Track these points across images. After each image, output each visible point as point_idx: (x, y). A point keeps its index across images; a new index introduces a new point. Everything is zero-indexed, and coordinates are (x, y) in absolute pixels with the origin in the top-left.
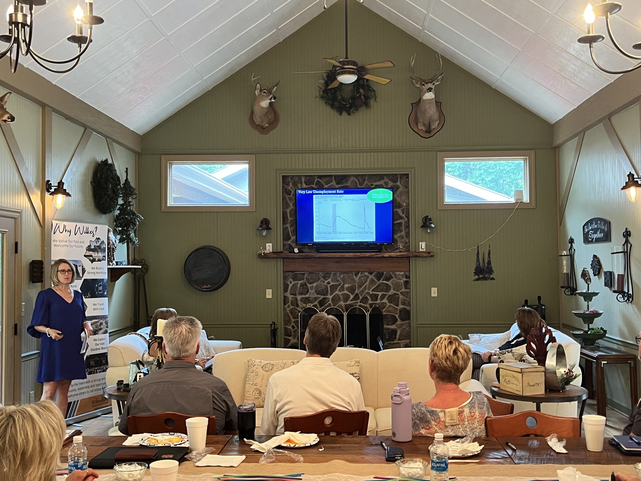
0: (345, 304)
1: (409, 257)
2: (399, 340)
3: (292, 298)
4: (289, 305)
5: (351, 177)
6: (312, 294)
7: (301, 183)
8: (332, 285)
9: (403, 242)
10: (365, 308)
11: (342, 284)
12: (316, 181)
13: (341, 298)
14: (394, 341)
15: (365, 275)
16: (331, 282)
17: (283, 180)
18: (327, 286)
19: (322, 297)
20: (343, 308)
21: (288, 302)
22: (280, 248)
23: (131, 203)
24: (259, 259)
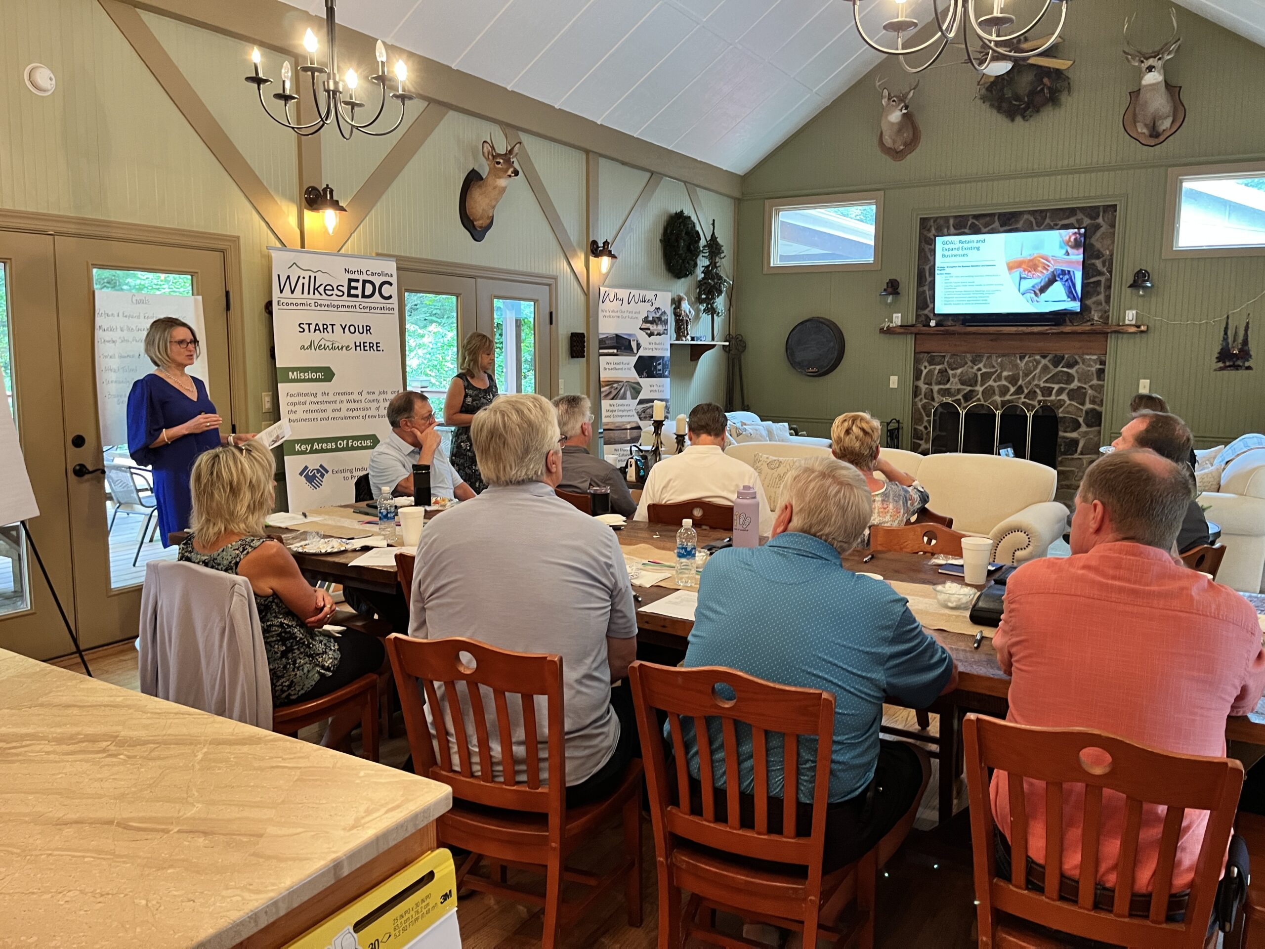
0: (1002, 399)
1: (1107, 334)
2: (1082, 453)
3: (926, 389)
4: (921, 399)
5: (1023, 214)
6: (954, 384)
7: (948, 228)
8: (984, 372)
9: (1101, 310)
10: (1029, 407)
11: (999, 372)
12: (969, 223)
13: (997, 391)
14: (1073, 455)
15: (1035, 360)
16: (982, 368)
17: (921, 224)
18: (976, 375)
19: (969, 388)
20: (998, 406)
21: (921, 394)
22: (912, 320)
23: (718, 265)
24: (882, 335)
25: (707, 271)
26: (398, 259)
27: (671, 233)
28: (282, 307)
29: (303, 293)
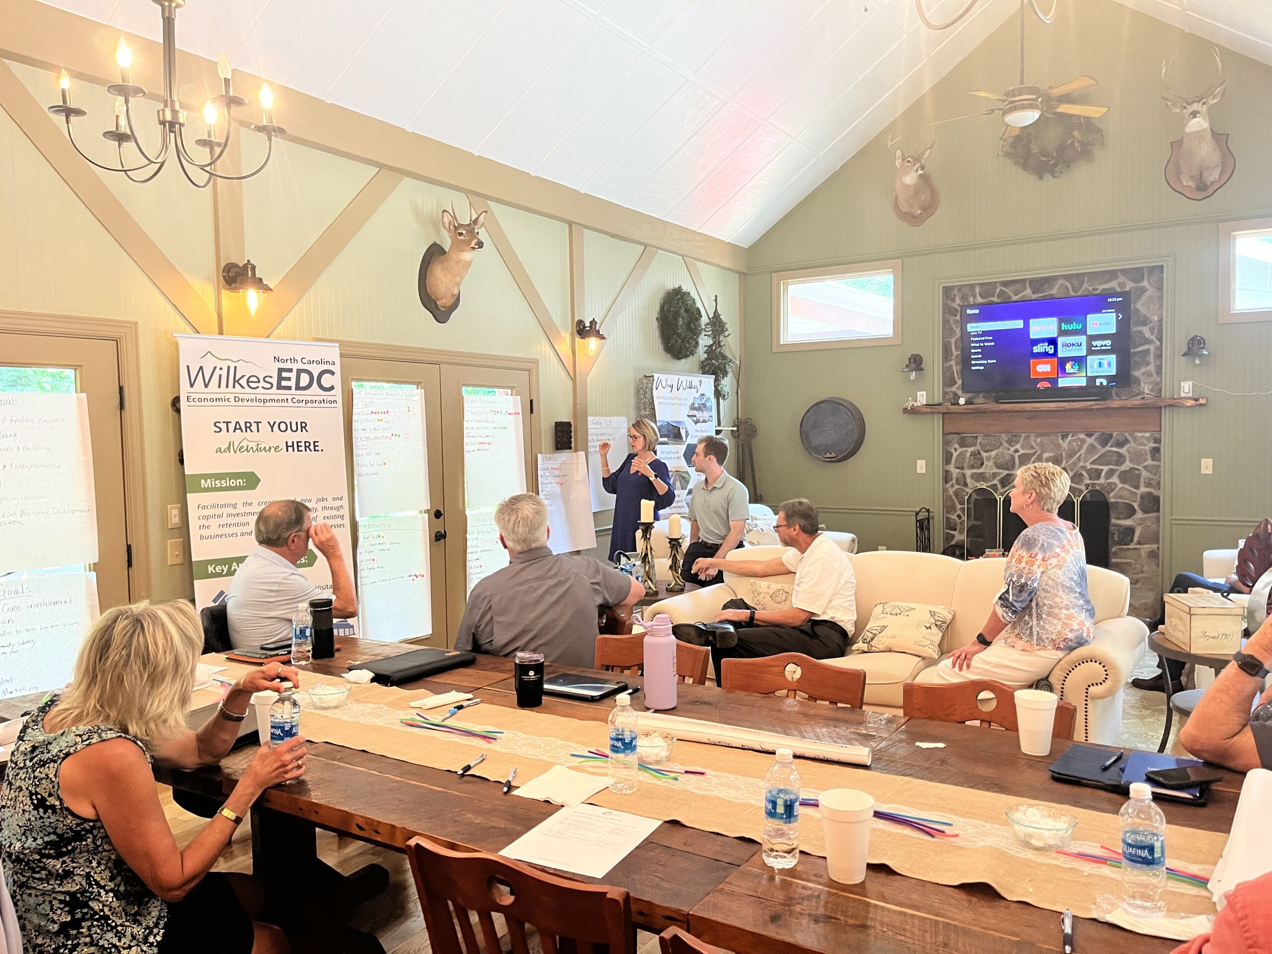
1: (1161, 408)
2: (1139, 543)
3: (958, 473)
4: (953, 484)
5: (1058, 279)
6: (989, 468)
7: (974, 297)
8: (1023, 454)
9: (1152, 382)
11: (1038, 453)
12: (998, 291)
14: (1130, 545)
15: (1079, 439)
16: (1020, 449)
17: (944, 293)
18: (1013, 457)
19: (1006, 472)
21: (951, 480)
22: (938, 398)
23: (722, 344)
24: (906, 415)
25: (710, 351)
26: (342, 344)
27: (669, 311)
28: (192, 403)
29: (219, 387)
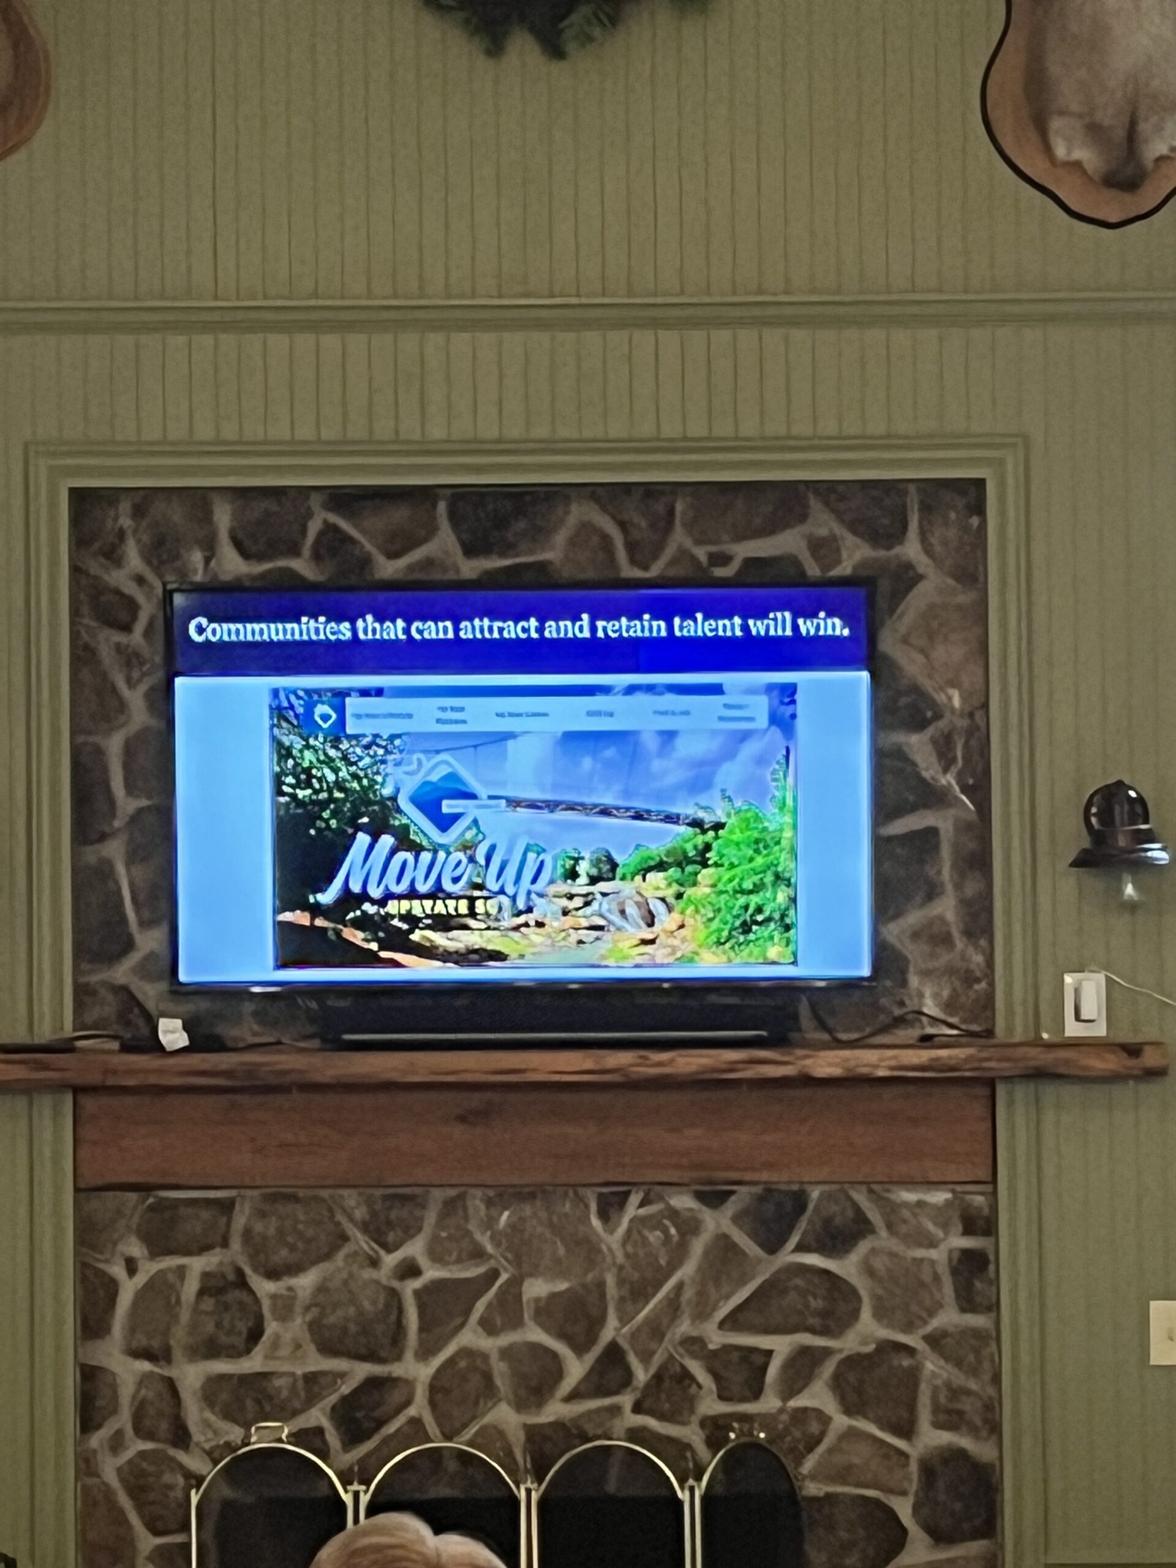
0: (531, 1419)
1: (991, 1084)
3: (144, 1379)
4: (119, 1434)
5: (567, 499)
6: (285, 1352)
7: (211, 547)
8: (438, 1285)
9: (950, 971)
10: (675, 1451)
11: (504, 1277)
12: (314, 528)
13: (502, 1380)
16: (423, 1262)
17: (76, 520)
18: (394, 1295)
19: (363, 1370)
20: (510, 1453)
21: (113, 1410)
22: (56, 1016)
